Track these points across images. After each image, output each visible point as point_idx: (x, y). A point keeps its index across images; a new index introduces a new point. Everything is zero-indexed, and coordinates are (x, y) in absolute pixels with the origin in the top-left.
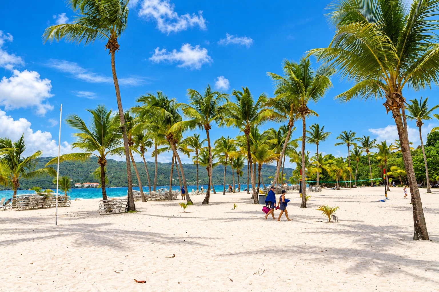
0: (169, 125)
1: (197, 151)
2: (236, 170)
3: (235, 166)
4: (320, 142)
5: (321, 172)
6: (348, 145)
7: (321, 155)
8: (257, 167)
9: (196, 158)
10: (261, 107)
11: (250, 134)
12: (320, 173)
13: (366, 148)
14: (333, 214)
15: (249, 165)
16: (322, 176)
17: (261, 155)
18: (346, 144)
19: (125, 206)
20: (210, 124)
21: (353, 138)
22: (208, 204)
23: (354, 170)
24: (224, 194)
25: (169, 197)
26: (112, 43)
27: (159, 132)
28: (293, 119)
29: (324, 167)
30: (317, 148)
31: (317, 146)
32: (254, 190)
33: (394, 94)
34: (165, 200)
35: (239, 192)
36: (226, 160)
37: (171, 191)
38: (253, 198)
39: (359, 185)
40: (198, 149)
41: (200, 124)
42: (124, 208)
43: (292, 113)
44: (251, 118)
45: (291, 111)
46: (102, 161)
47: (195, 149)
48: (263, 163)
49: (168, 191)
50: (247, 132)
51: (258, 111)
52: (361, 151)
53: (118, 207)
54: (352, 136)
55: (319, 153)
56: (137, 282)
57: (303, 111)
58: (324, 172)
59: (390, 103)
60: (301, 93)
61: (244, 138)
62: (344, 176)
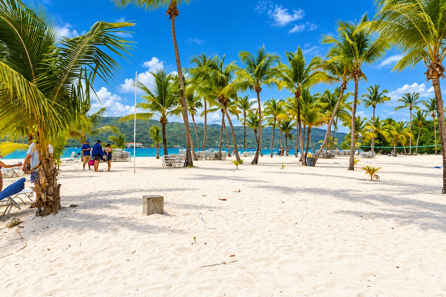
0: (221, 87)
1: (245, 114)
2: (284, 133)
3: (284, 128)
4: (377, 105)
5: (376, 137)
6: (411, 109)
7: (378, 119)
8: (306, 131)
9: (244, 120)
10: (313, 69)
11: (301, 97)
12: (376, 139)
13: (432, 112)
14: (376, 174)
15: (298, 128)
16: (378, 142)
17: (311, 118)
18: (408, 107)
19: (184, 161)
20: (261, 87)
21: (417, 101)
22: (256, 164)
23: (416, 136)
24: (272, 156)
25: (218, 157)
26: (172, 10)
27: (211, 94)
28: (346, 82)
29: (381, 132)
30: (374, 111)
31: (374, 109)
32: (302, 154)
33: (435, 64)
34: (214, 160)
35: (287, 155)
36: (275, 123)
37: (220, 151)
38: (301, 160)
39: (422, 153)
40: (246, 111)
41: (251, 87)
42: (183, 163)
43: (345, 75)
44: (302, 80)
45: (344, 74)
46: (163, 121)
47: (243, 110)
48: (313, 127)
49: (218, 152)
50: (297, 95)
51: (310, 74)
52: (426, 115)
53: (178, 162)
54: (416, 98)
55: (376, 117)
56: (220, 199)
57: (355, 74)
58: (380, 137)
59: (431, 73)
60: (355, 55)
61: (294, 100)
62: (403, 142)
